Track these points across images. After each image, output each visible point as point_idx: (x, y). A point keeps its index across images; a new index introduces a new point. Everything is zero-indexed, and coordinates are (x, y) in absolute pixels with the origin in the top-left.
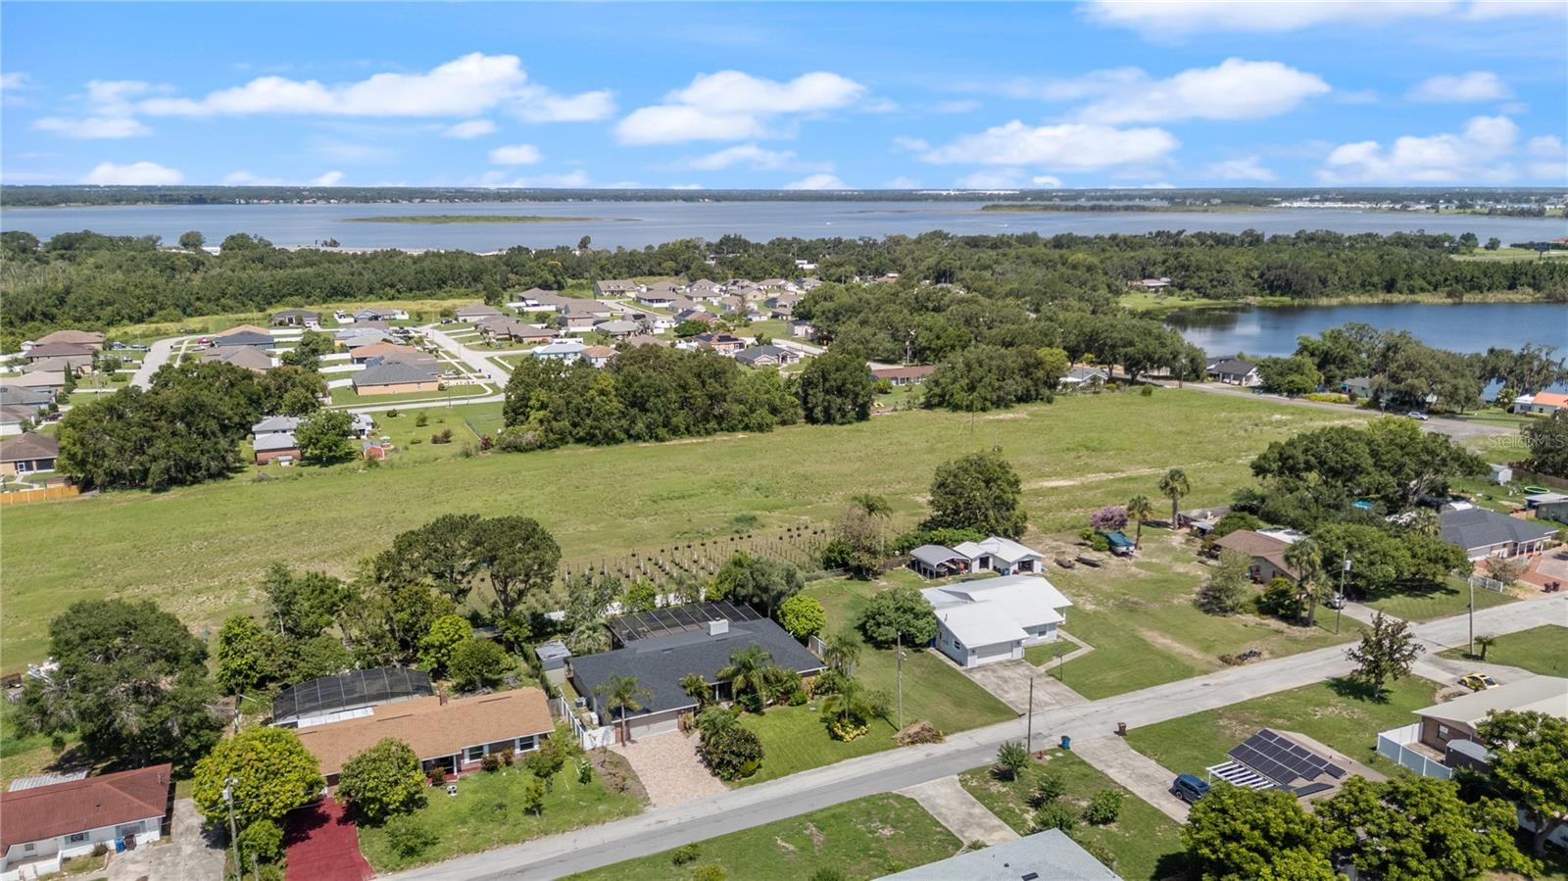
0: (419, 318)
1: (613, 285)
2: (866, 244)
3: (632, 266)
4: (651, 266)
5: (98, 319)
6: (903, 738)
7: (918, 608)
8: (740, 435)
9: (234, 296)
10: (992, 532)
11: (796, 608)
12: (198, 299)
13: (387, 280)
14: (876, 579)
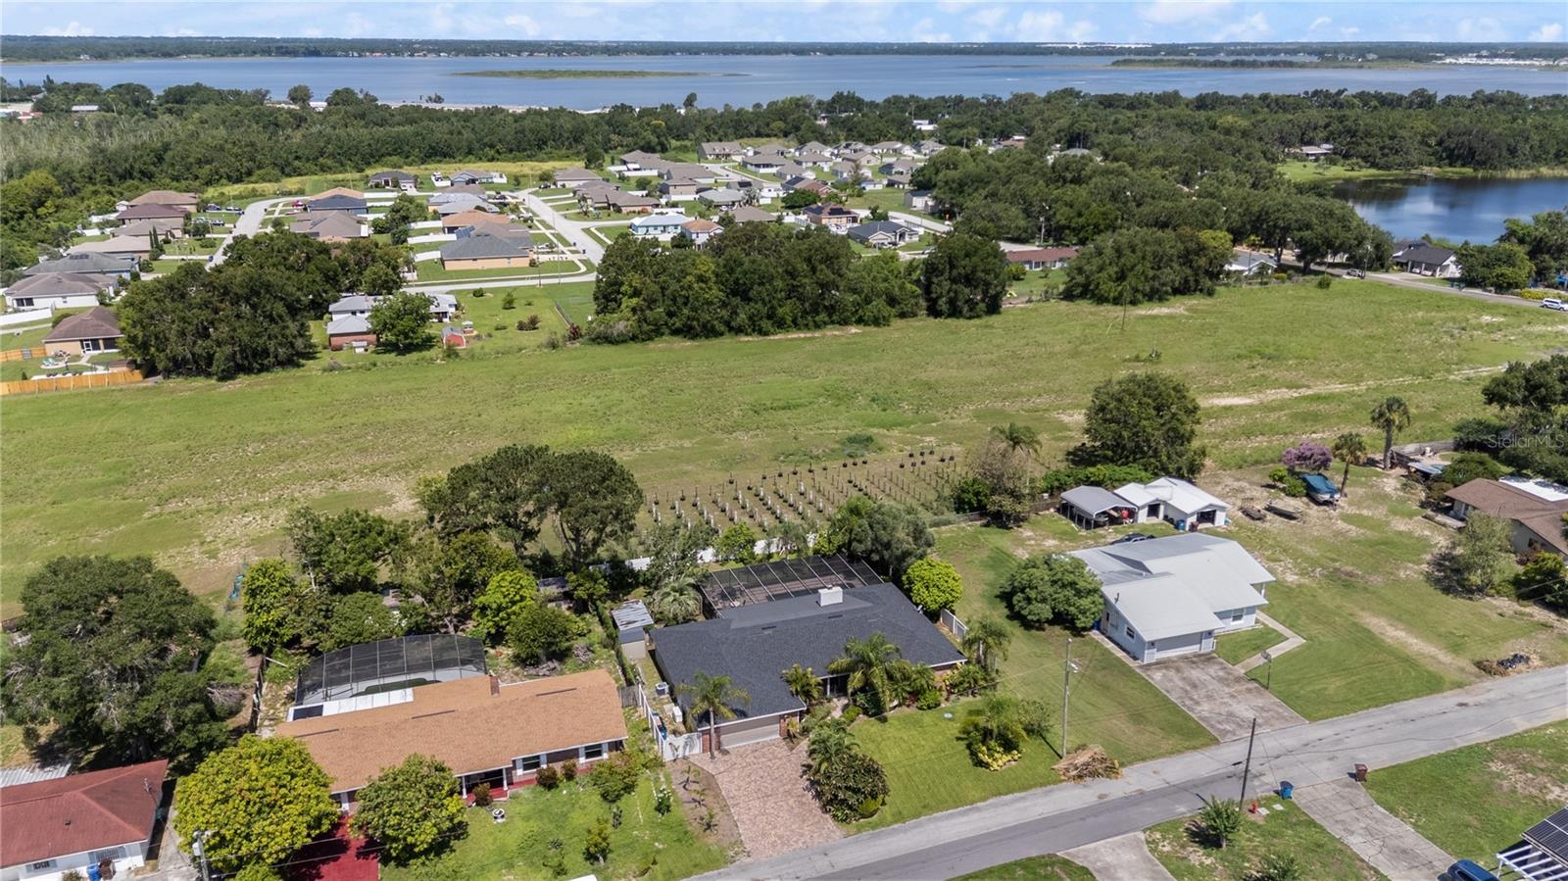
0: (517, 182)
1: (718, 147)
2: (990, 102)
3: (739, 126)
4: (759, 127)
5: (197, 177)
6: (1067, 770)
7: (1081, 584)
8: (853, 330)
9: (332, 156)
10: (1160, 471)
11: (926, 575)
12: (297, 158)
13: (486, 140)
14: (1019, 527)
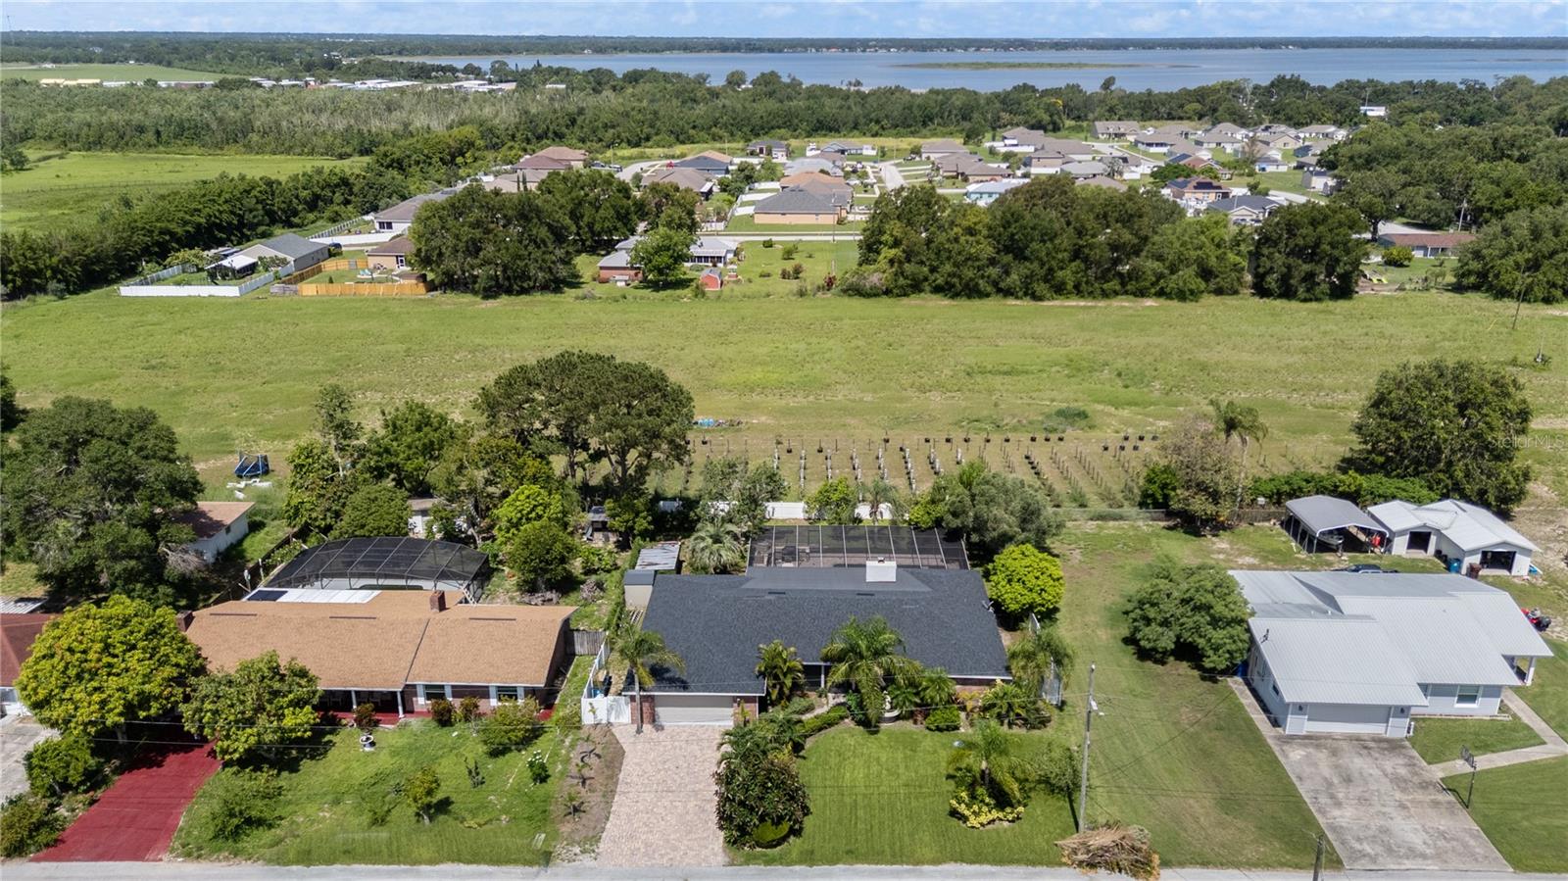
0: (883, 154)
1: (1113, 126)
3: (1149, 108)
4: (1171, 109)
6: (1075, 851)
8: (1149, 302)
14: (1214, 536)
